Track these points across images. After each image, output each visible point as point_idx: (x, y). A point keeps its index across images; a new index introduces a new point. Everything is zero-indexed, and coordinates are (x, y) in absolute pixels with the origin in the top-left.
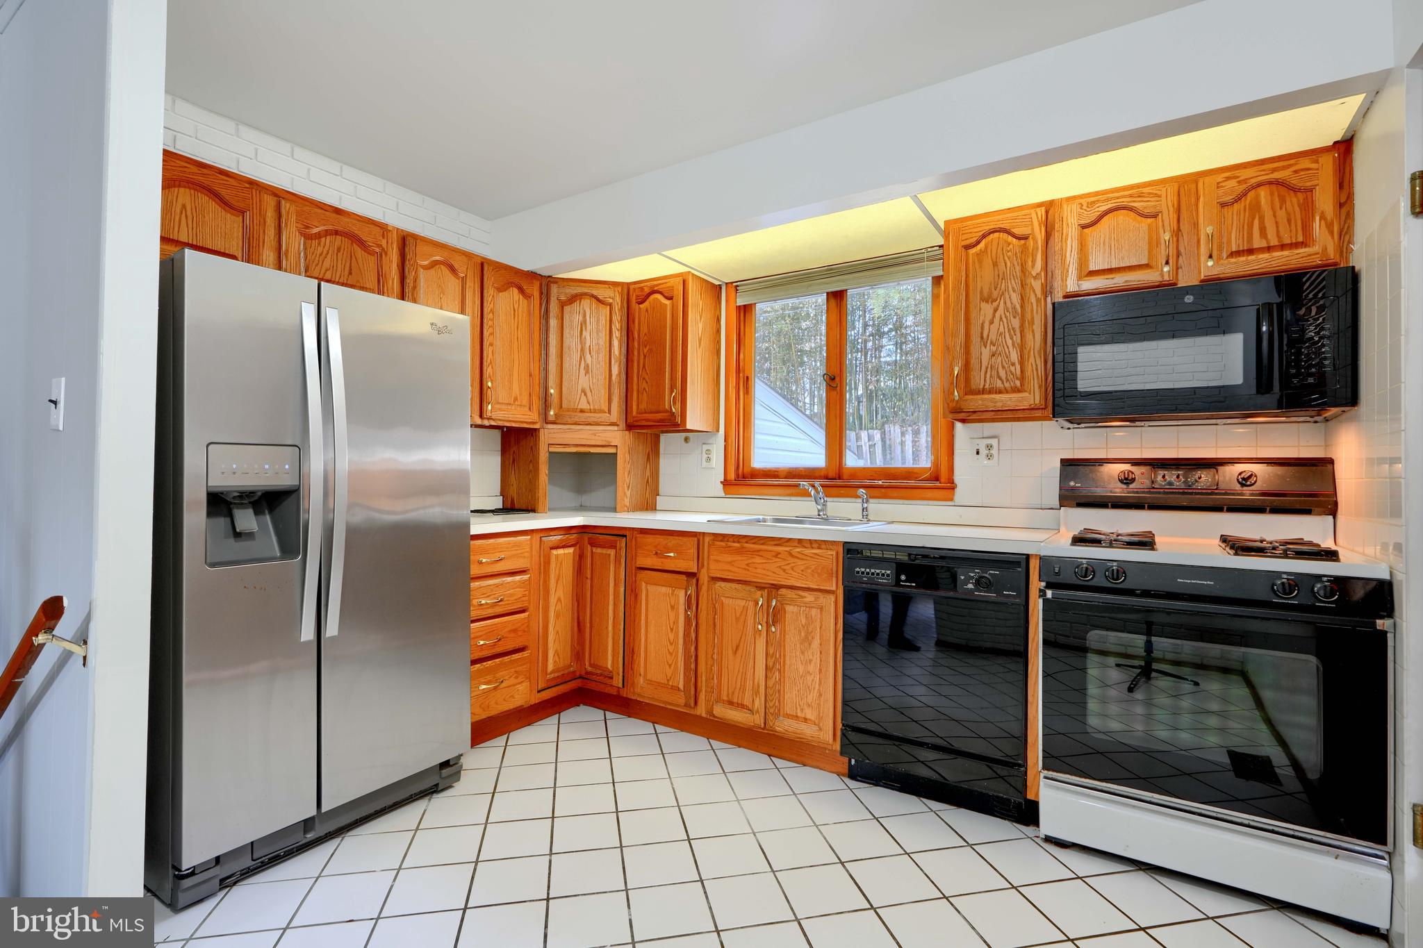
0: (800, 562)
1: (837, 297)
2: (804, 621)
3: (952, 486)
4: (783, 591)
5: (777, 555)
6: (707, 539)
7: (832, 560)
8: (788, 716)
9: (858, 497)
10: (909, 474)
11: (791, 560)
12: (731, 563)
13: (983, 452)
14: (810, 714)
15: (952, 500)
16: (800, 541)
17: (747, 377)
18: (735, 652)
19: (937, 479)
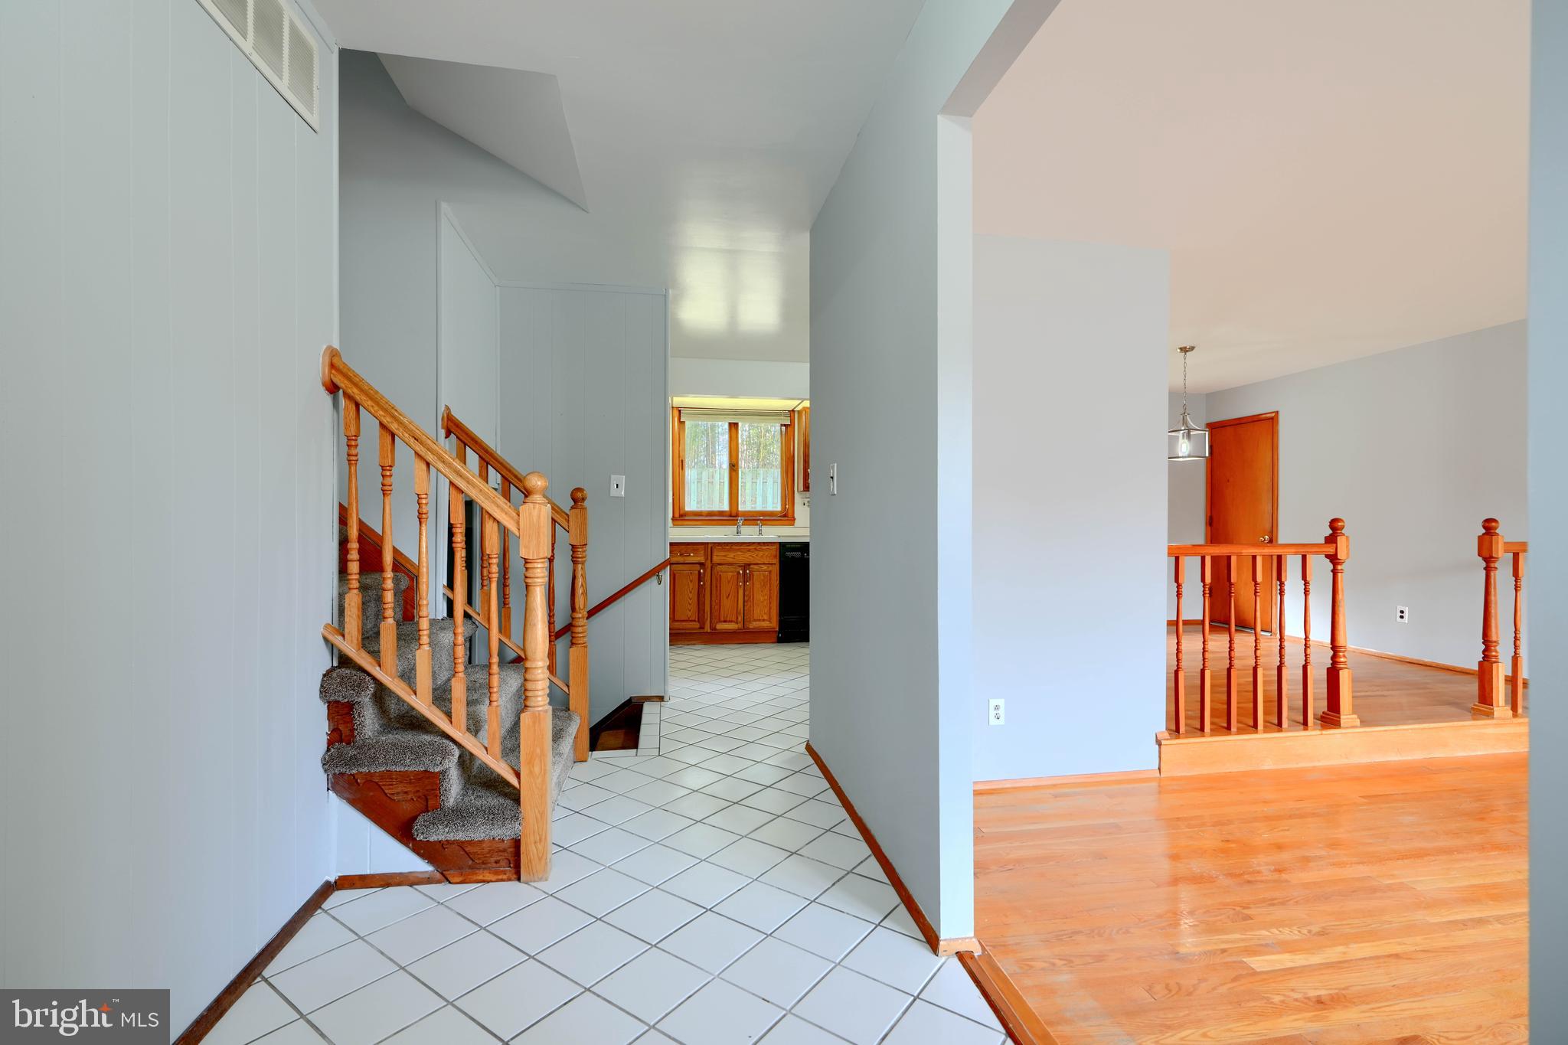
0: (760, 553)
1: (733, 426)
2: (762, 578)
3: (794, 519)
4: (752, 566)
5: (749, 550)
6: (710, 546)
7: (775, 549)
8: (755, 620)
9: (757, 525)
10: (771, 514)
11: (757, 552)
12: (725, 556)
13: (806, 504)
14: (766, 617)
15: (793, 525)
16: (759, 543)
17: (682, 461)
18: (727, 598)
19: (785, 516)
